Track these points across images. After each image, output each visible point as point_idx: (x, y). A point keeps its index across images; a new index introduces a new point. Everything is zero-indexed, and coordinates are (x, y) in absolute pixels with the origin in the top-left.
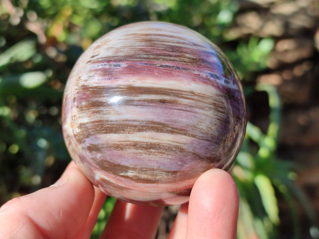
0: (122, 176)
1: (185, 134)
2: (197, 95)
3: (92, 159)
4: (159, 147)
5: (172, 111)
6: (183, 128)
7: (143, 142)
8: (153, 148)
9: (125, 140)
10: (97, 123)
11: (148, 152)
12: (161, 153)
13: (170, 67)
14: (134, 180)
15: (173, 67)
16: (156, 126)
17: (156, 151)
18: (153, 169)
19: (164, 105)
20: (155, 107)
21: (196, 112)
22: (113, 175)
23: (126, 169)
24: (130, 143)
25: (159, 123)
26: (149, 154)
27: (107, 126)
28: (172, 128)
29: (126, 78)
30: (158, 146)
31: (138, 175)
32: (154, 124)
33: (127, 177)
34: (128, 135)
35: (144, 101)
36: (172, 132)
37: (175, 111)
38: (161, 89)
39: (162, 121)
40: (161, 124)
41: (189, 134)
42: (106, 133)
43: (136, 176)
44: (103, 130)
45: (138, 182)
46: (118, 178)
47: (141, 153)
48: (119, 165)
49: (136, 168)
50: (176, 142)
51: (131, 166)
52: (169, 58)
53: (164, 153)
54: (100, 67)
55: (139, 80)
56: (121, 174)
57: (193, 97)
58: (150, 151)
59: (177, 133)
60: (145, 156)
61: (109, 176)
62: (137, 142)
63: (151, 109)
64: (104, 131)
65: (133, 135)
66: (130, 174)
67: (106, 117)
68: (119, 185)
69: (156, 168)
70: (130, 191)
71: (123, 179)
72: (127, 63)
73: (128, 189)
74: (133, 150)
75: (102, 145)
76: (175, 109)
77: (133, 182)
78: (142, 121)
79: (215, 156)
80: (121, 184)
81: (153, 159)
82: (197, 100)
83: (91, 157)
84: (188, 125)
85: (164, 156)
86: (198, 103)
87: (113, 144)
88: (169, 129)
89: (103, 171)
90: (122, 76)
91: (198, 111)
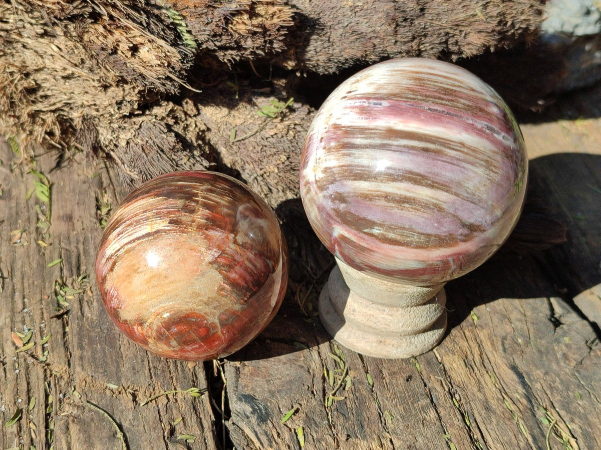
0: (366, 233)
1: (447, 191)
2: (467, 148)
3: (334, 210)
4: (415, 203)
5: (436, 162)
6: (446, 184)
7: (396, 194)
8: (407, 203)
9: (376, 189)
10: (346, 168)
11: (401, 206)
12: (415, 209)
13: (439, 111)
14: (380, 239)
15: (443, 112)
16: (414, 176)
17: (410, 206)
18: (404, 228)
19: (426, 154)
20: (416, 155)
21: (464, 168)
22: (356, 232)
23: (372, 224)
24: (382, 193)
25: (418, 174)
26: (402, 210)
27: (357, 171)
28: (433, 182)
29: (386, 118)
30: (413, 201)
31: (385, 233)
32: (412, 174)
33: (371, 235)
34: (380, 184)
35: (404, 146)
36: (432, 186)
37: (439, 162)
38: (425, 135)
39: (422, 172)
40: (421, 175)
41: (452, 191)
42: (355, 180)
43: (382, 235)
44: (353, 176)
45: (383, 243)
46: (362, 235)
47: (392, 207)
48: (365, 219)
49: (384, 225)
50: (435, 199)
51: (378, 222)
52: (440, 101)
53: (420, 210)
54: (358, 104)
55: (402, 122)
56: (365, 231)
57: (462, 149)
58: (403, 205)
59: (438, 188)
60: (396, 210)
61: (350, 232)
62: (390, 193)
63: (411, 157)
64: (353, 178)
65: (386, 184)
66: (376, 231)
67: (357, 161)
68: (360, 245)
69: (407, 227)
70: (372, 253)
71: (366, 237)
72: (389, 103)
73: (371, 250)
74: (383, 202)
75: (349, 193)
76: (439, 160)
77: (378, 242)
78: (399, 170)
79: (480, 224)
80: (363, 244)
81: (405, 215)
82: (467, 154)
83: (333, 207)
84: (452, 181)
85: (419, 213)
86: (467, 157)
87: (362, 194)
88: (429, 182)
89: (344, 225)
90: (382, 117)
91: (466, 165)
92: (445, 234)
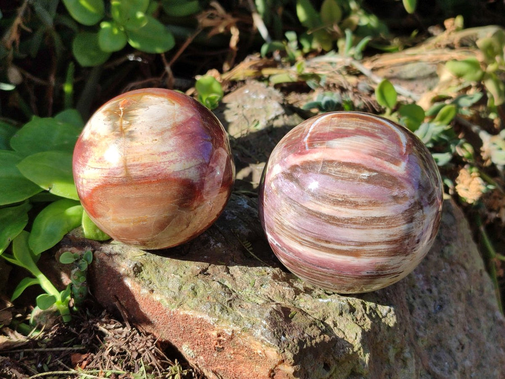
0: (375, 171)
1: (309, 210)
2: (298, 241)
3: (403, 187)
4: (334, 201)
5: (320, 233)
6: (310, 216)
7: (349, 208)
8: (340, 201)
9: (366, 211)
10: (393, 225)
11: (345, 199)
12: (333, 196)
13: (321, 267)
14: (363, 167)
15: (318, 266)
16: (335, 222)
17: (337, 198)
18: (342, 179)
19: (327, 239)
20: (334, 239)
22: (385, 171)
23: (369, 180)
24: (361, 208)
25: (332, 224)
26: (344, 195)
27: (383, 224)
28: (320, 218)
29: (362, 264)
30: (335, 203)
31: (358, 173)
32: (337, 224)
33: (370, 170)
34: (362, 216)
35: (344, 245)
36: (320, 214)
37: (317, 233)
38: (329, 252)
39: (329, 225)
40: (330, 223)
41: (306, 210)
42: (384, 217)
43: (360, 172)
44: (387, 220)
45: (360, 164)
46: (378, 169)
47: (352, 197)
48: (375, 184)
49: (359, 181)
50: (318, 204)
51: (363, 183)
52: (322, 273)
53: (330, 195)
54: (387, 271)
55: (349, 262)
56: (375, 173)
57: (301, 240)
58: (343, 199)
59: (316, 213)
60: (348, 195)
61: (390, 170)
62: (354, 209)
63: (339, 237)
64: (386, 218)
65: (358, 216)
66: (366, 174)
67: (384, 231)
68: (381, 159)
69: (340, 180)
70: (371, 152)
71: (375, 168)
72: (361, 274)
73: (371, 155)
74: (360, 200)
75: (390, 205)
76: (317, 234)
77: (365, 164)
78: (347, 228)
79: (286, 180)
80: (378, 160)
81: (341, 190)
82: (297, 237)
83: (405, 190)
84: (307, 217)
85: (330, 193)
86: (297, 234)
87: (379, 206)
88: (323, 218)
89: (394, 176)
90: (365, 265)
91: (297, 228)
92: (311, 174)
